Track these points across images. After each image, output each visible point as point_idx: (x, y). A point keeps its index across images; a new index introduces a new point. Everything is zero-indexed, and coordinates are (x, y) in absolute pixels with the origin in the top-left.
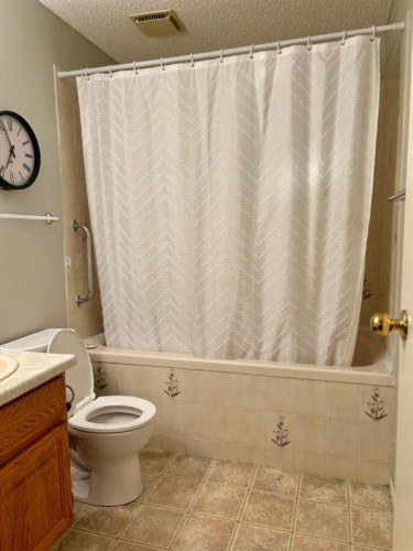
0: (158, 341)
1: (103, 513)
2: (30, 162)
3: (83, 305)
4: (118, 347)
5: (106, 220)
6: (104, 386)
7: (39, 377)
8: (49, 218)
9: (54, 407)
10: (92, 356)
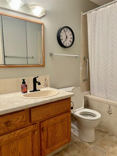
0: (107, 95)
1: (81, 142)
2: (72, 40)
3: (85, 81)
4: (94, 95)
5: (93, 56)
6: (89, 106)
7: (62, 97)
8: (76, 56)
9: (66, 107)
10: (84, 96)
